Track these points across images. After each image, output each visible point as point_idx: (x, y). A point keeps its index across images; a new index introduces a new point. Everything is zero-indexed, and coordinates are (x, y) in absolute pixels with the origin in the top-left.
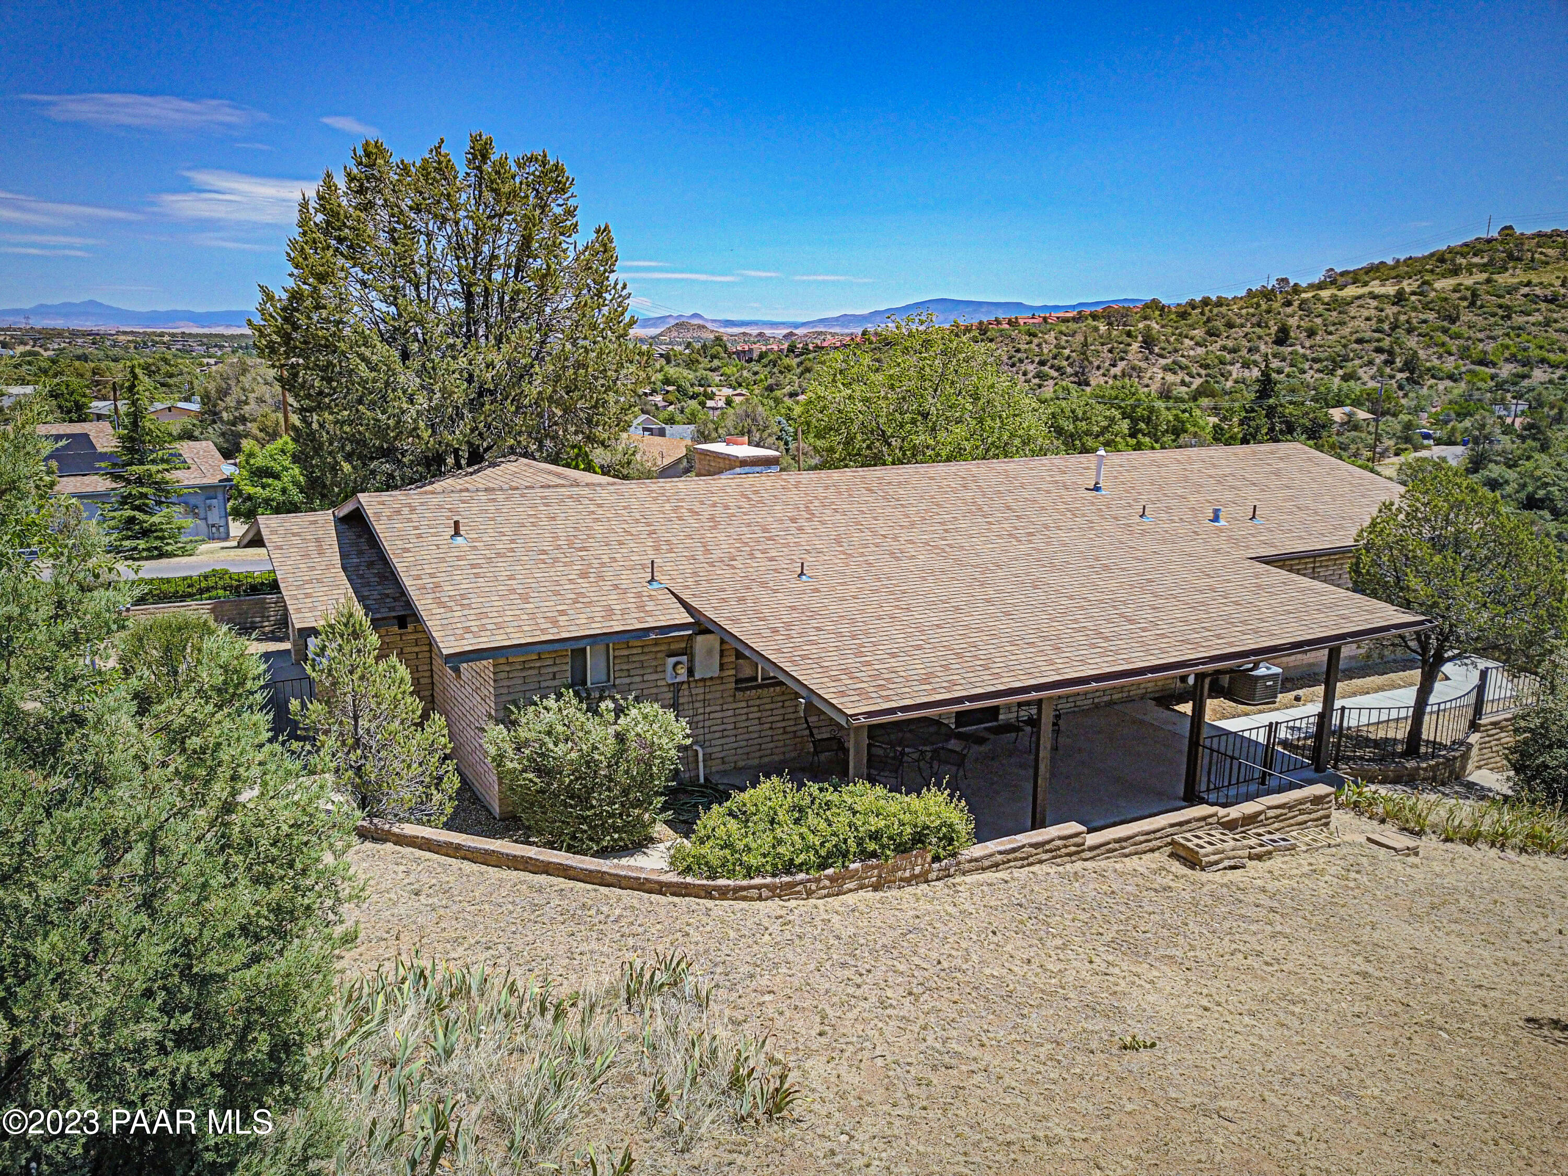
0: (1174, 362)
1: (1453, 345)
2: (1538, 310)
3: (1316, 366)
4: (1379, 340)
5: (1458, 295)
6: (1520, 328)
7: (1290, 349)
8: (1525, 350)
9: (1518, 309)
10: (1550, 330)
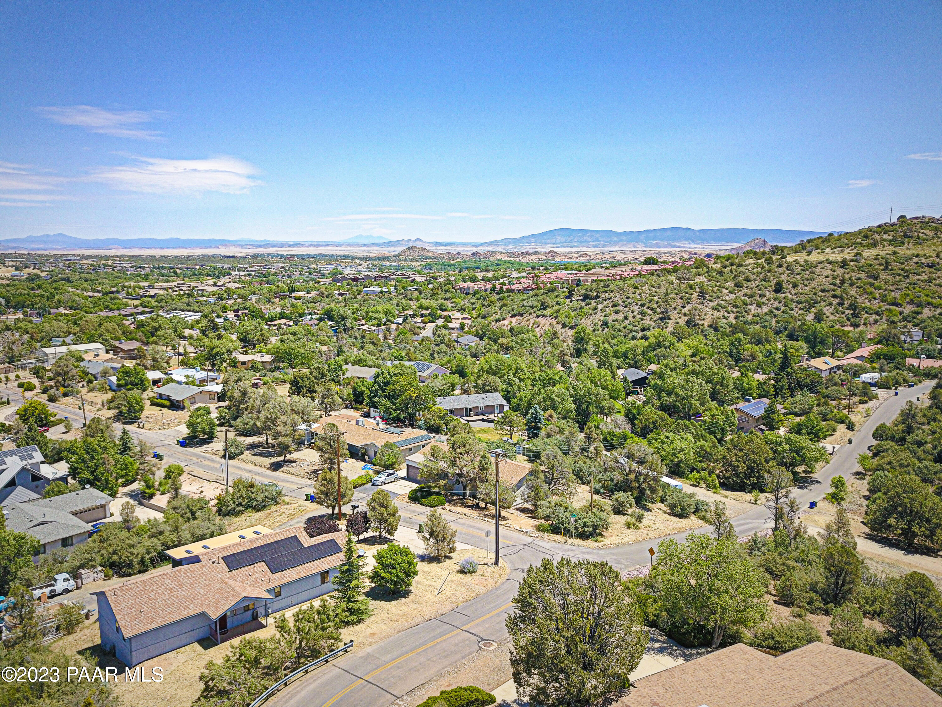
0: (718, 305)
1: (877, 293)
2: (924, 272)
3: (799, 306)
4: (834, 290)
5: (878, 262)
6: (914, 284)
7: (784, 295)
8: (918, 297)
9: (912, 271)
10: (931, 284)
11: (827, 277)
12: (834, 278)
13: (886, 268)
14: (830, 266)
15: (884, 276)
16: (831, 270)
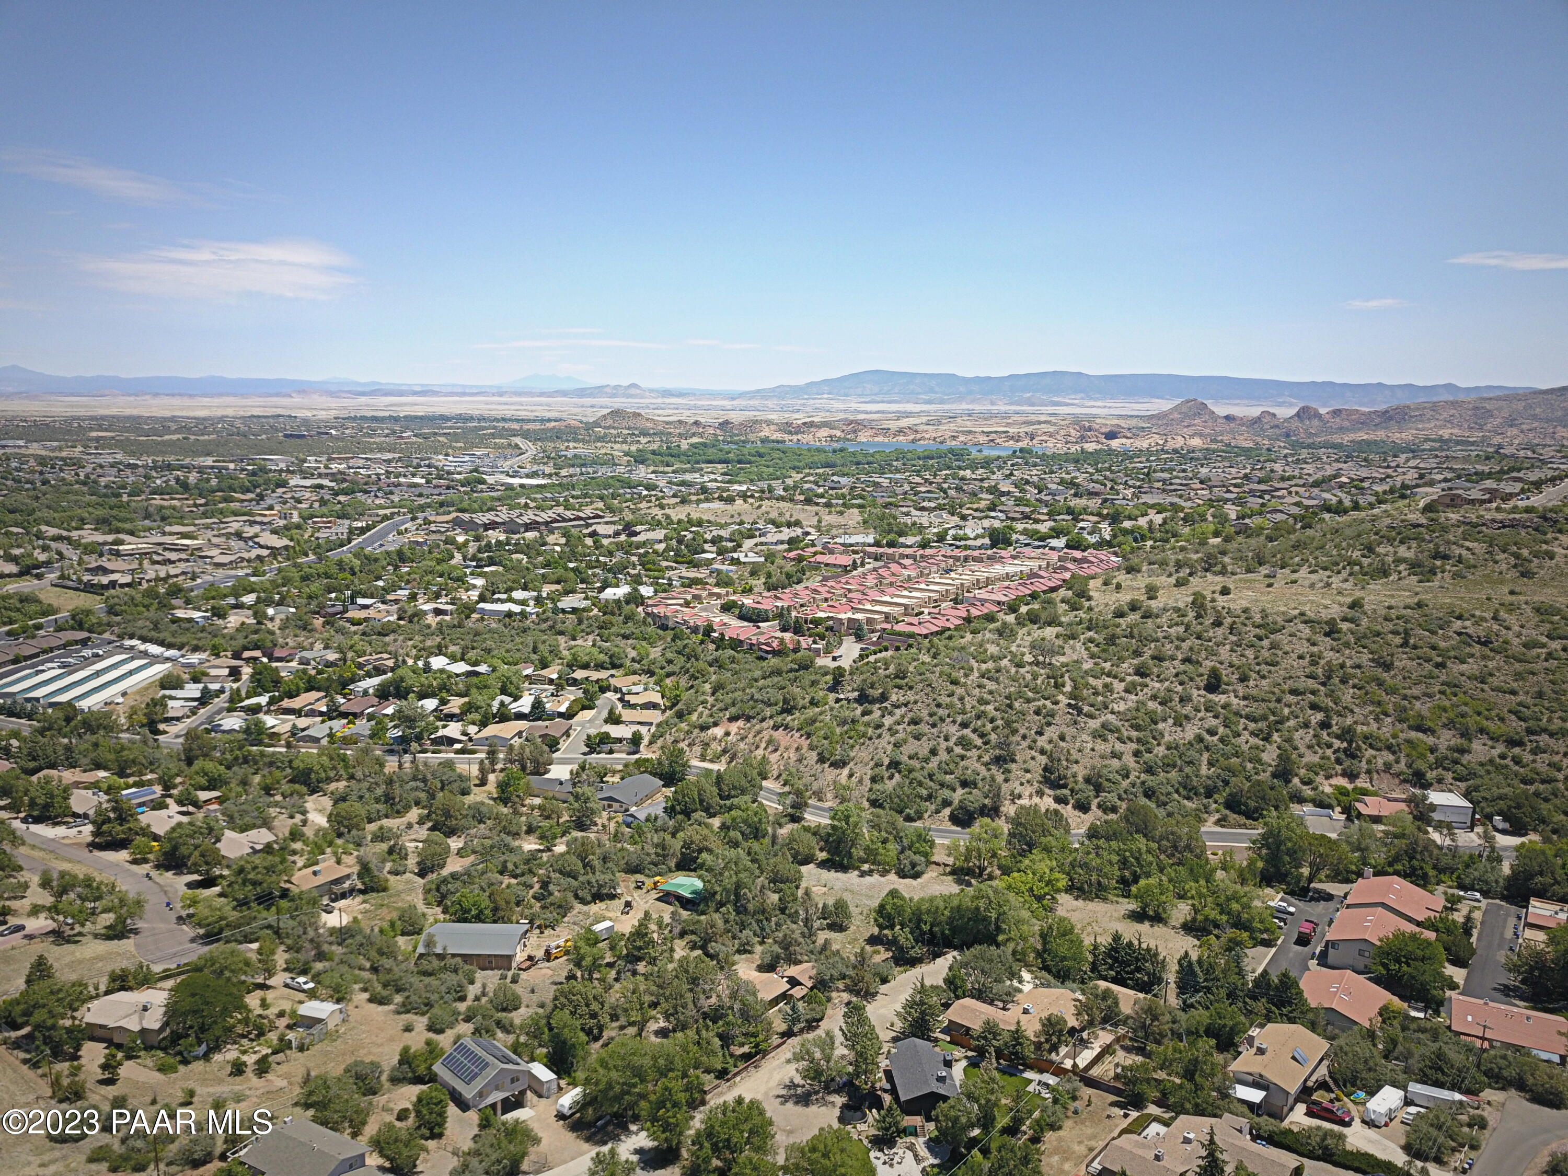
0: (1103, 726)
1: (1390, 701)
2: (1472, 656)
3: (1252, 726)
4: (1313, 693)
5: (1391, 626)
6: (1456, 686)
7: (1223, 699)
8: (1463, 716)
9: (1452, 654)
11: (1301, 657)
12: (1314, 663)
13: (1405, 644)
14: (1306, 631)
15: (1402, 661)
16: (1308, 640)
